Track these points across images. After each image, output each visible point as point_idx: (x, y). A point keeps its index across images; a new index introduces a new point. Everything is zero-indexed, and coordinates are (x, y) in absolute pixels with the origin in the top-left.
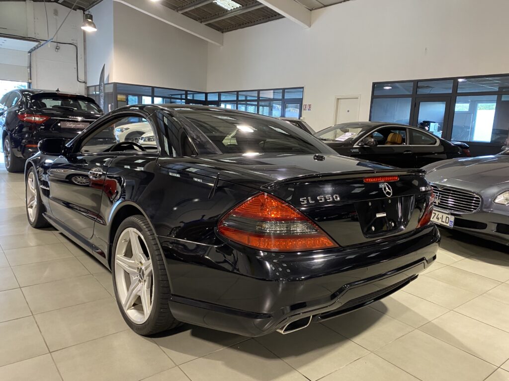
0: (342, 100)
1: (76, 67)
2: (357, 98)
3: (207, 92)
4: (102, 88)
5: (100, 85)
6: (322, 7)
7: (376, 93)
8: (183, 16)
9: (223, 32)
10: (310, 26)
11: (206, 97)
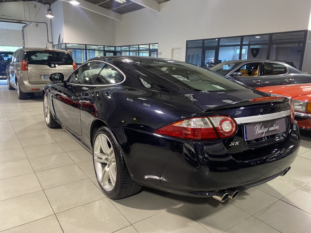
0: (174, 50)
1: (47, 35)
2: (180, 49)
3: (116, 46)
4: (60, 46)
5: (58, 44)
6: (164, 2)
7: (189, 46)
8: (99, 6)
9: (121, 14)
10: (159, 11)
11: (115, 49)
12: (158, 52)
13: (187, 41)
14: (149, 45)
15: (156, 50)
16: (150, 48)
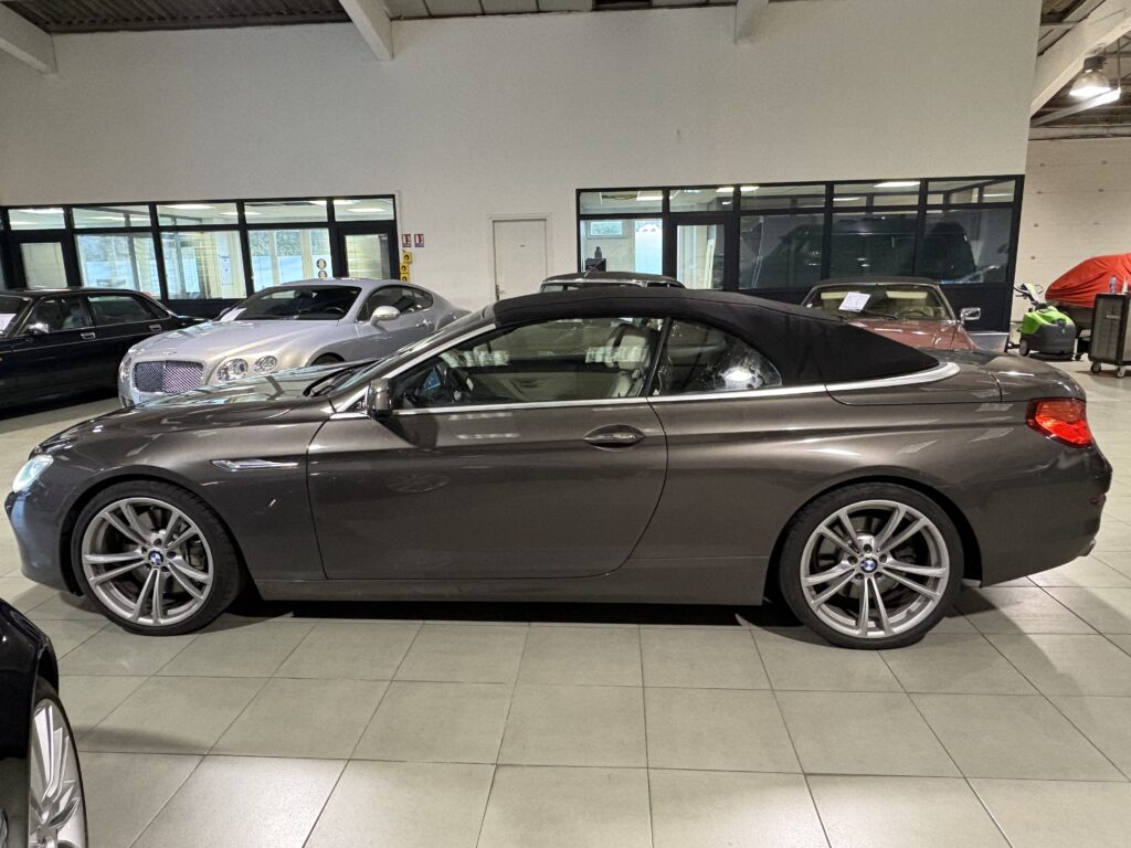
0: (503, 224)
2: (544, 220)
6: (422, 18)
7: (585, 210)
9: (49, 32)
10: (392, 56)
12: (401, 230)
13: (579, 191)
14: (330, 200)
15: (387, 229)
16: (336, 214)
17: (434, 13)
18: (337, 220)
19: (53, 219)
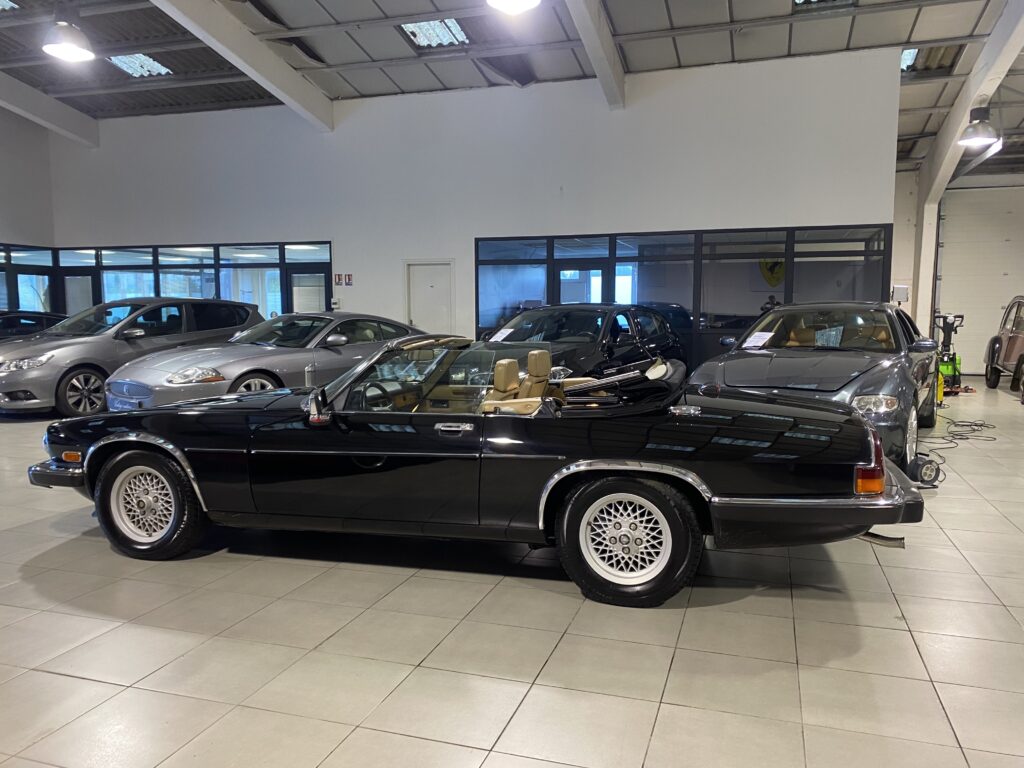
0: (417, 267)
2: (448, 264)
3: (58, 246)
6: (357, 97)
9: (96, 118)
10: (333, 128)
11: (56, 259)
12: (335, 271)
13: (477, 240)
14: (282, 247)
15: (324, 268)
16: (287, 257)
17: (364, 93)
18: (287, 261)
19: (87, 258)
